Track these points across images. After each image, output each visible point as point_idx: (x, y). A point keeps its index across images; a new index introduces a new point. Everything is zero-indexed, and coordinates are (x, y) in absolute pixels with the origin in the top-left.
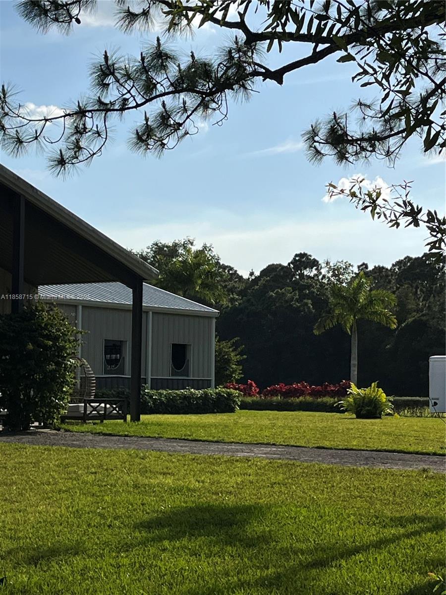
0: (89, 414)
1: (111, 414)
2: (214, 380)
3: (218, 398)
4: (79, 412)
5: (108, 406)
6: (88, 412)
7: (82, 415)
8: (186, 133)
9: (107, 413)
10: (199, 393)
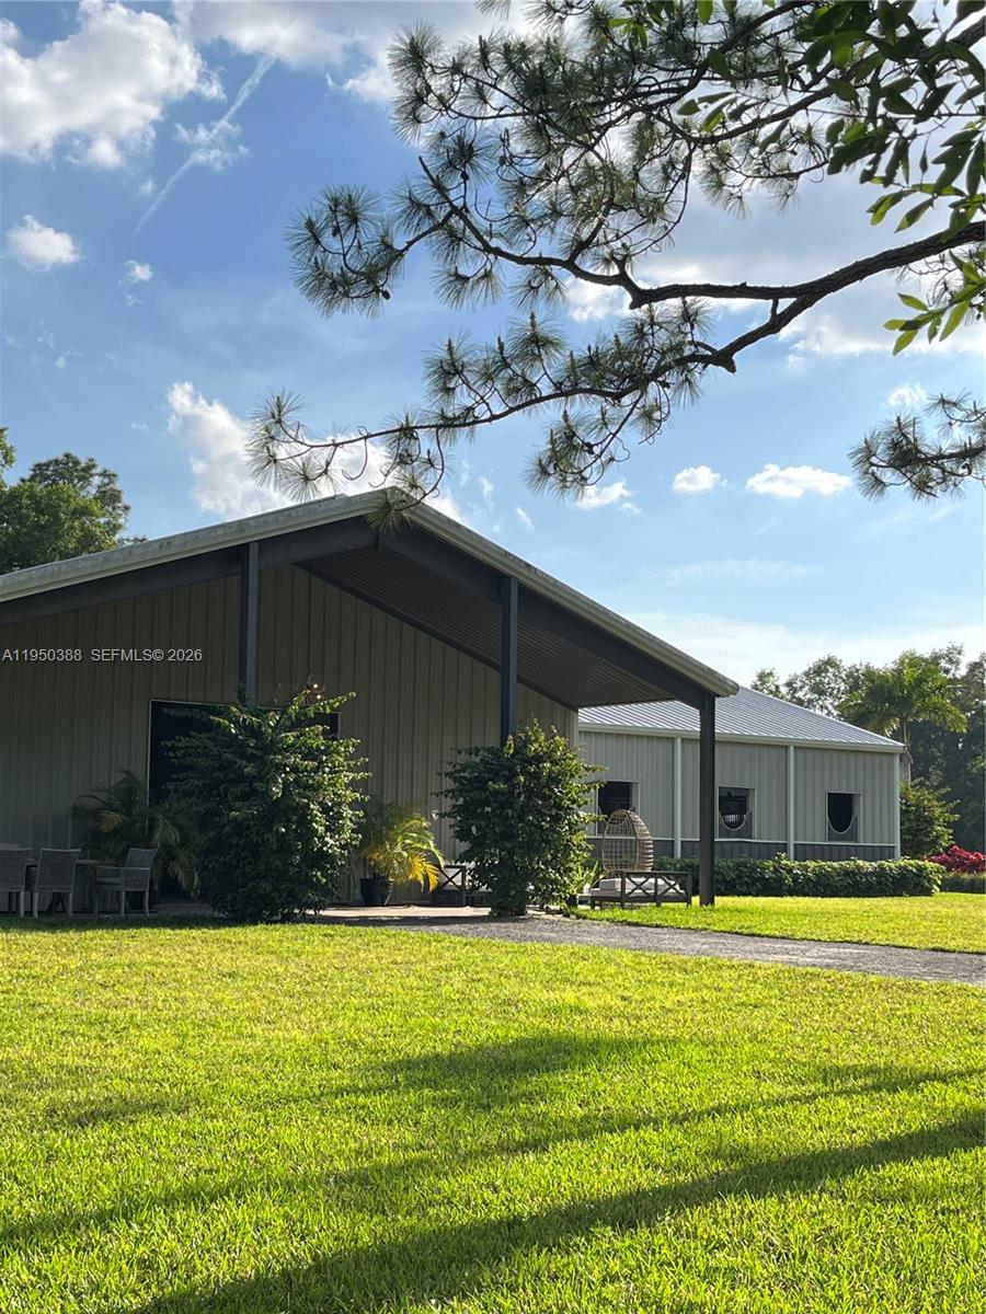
0: (630, 893)
1: (666, 894)
2: (899, 848)
3: (901, 874)
4: (614, 889)
5: (660, 882)
6: (627, 891)
7: (619, 895)
8: (612, 459)
9: (659, 893)
10: (868, 866)
